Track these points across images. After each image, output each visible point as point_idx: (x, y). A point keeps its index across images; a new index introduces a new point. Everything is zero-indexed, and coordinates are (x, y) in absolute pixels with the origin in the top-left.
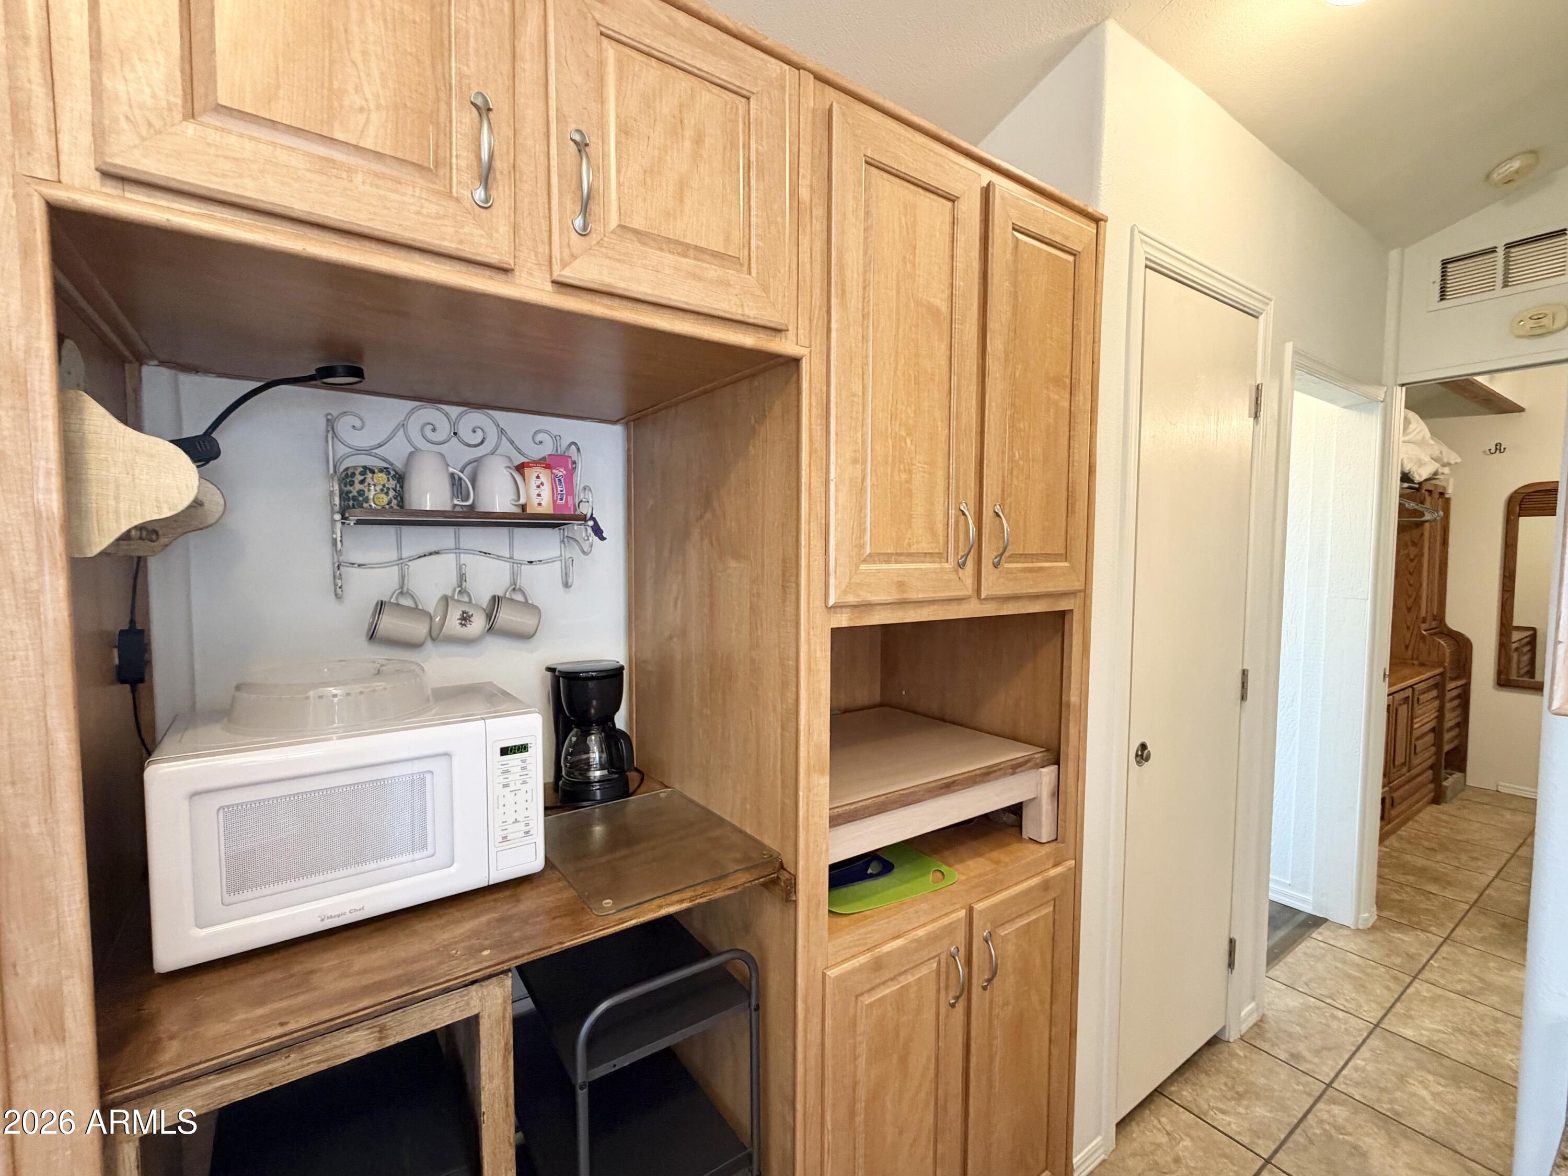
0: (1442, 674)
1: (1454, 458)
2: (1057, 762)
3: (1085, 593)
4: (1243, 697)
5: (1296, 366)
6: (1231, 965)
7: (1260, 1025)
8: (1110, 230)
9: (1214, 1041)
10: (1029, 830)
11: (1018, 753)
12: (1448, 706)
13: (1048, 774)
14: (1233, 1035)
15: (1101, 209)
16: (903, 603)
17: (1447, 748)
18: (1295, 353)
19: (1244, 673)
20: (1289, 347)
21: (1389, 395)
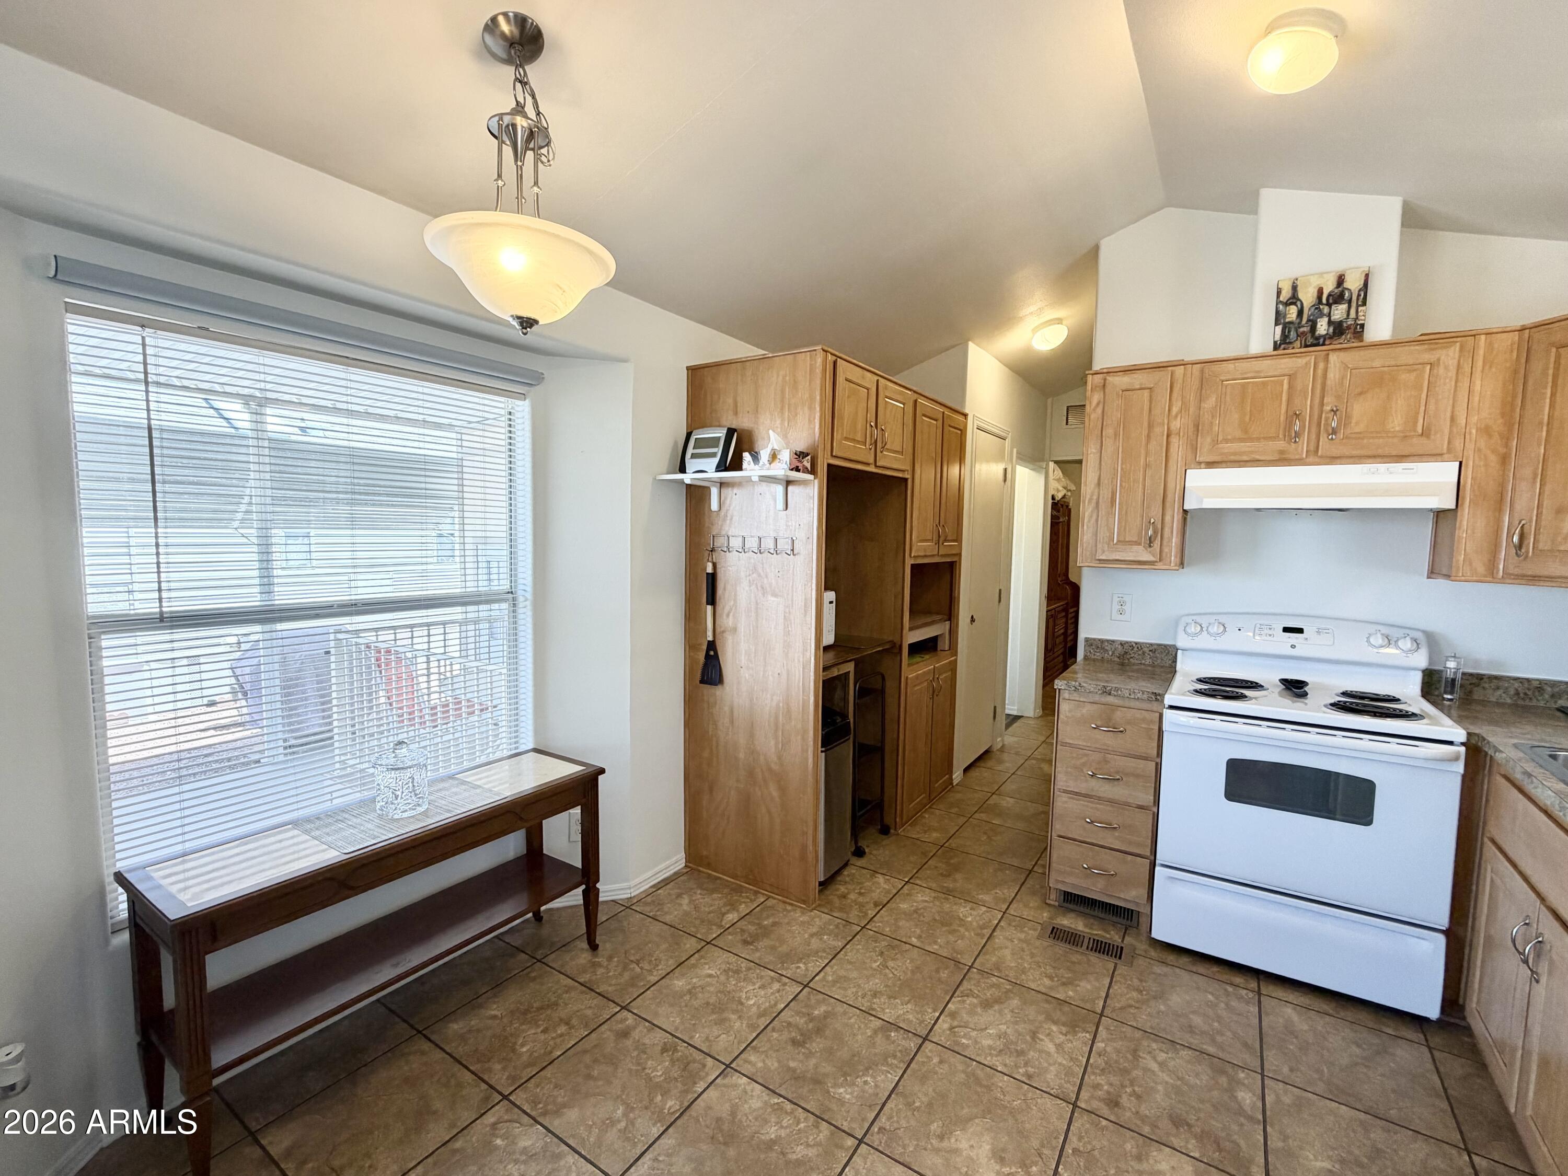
0: (1067, 604)
1: (1073, 488)
2: (950, 619)
3: (960, 555)
4: (1000, 601)
5: (1018, 458)
6: (994, 717)
7: (1003, 746)
8: (970, 418)
9: (987, 752)
10: (939, 647)
11: (939, 617)
12: (1070, 622)
13: (948, 623)
14: (995, 748)
15: (967, 411)
16: (925, 556)
17: (1069, 645)
18: (1017, 453)
19: (1000, 590)
20: (1015, 450)
21: (1048, 465)
